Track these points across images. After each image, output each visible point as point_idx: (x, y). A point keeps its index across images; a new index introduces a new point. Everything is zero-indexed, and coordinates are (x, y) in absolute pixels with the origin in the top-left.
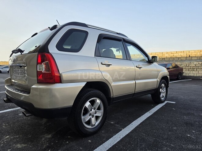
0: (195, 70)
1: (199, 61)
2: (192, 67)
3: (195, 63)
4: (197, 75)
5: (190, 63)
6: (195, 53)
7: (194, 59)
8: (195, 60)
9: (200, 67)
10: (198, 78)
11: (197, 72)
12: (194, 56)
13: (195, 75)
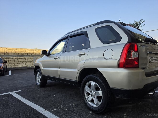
0: (12, 63)
1: (14, 56)
2: (9, 61)
3: (12, 58)
4: (14, 67)
5: (8, 57)
6: (11, 50)
7: (11, 54)
8: (12, 56)
9: (15, 61)
10: (15, 69)
11: (13, 65)
12: (11, 52)
13: (12, 67)
